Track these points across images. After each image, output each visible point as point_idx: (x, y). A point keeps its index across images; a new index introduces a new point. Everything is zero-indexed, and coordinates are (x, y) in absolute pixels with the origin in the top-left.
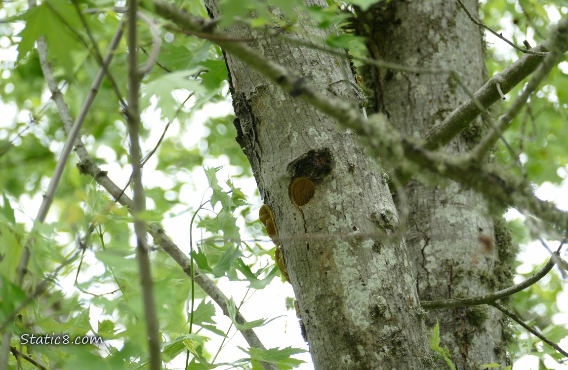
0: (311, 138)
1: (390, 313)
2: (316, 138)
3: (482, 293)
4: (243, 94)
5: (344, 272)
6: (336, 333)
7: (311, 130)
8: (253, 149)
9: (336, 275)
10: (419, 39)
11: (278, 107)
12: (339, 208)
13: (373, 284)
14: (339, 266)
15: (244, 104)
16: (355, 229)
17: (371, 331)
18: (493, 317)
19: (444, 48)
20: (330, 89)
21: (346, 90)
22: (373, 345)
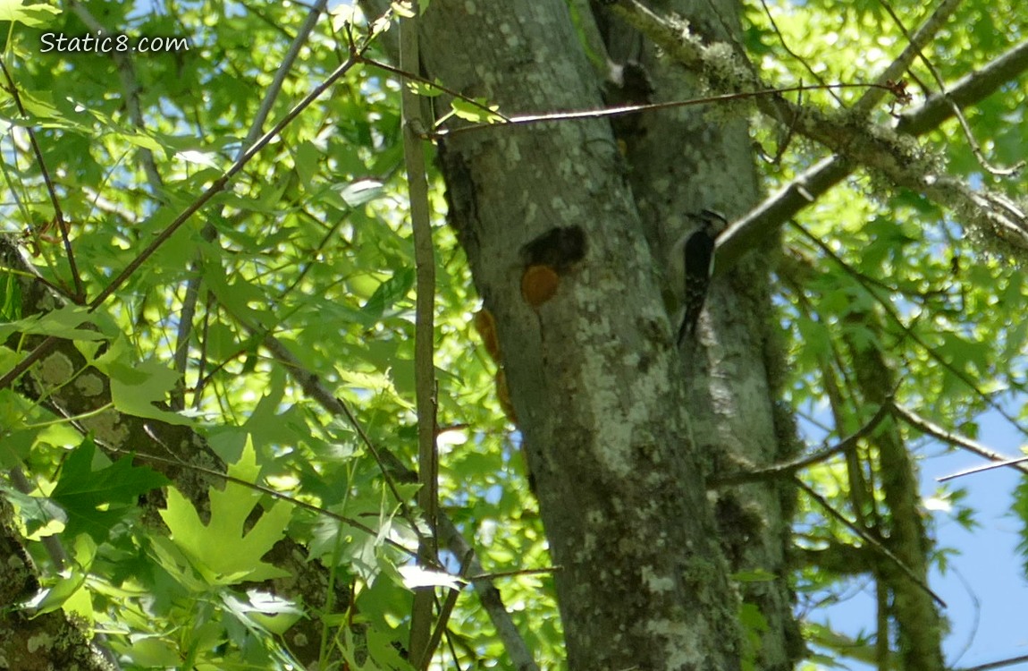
0: (556, 212)
1: (660, 455)
2: (562, 213)
3: (758, 494)
5: (596, 396)
6: (581, 481)
7: (557, 202)
8: (471, 229)
9: (585, 400)
10: (671, 156)
11: (509, 169)
12: (592, 308)
13: (638, 414)
14: (589, 388)
15: (461, 166)
16: (613, 337)
17: (633, 479)
19: (707, 169)
20: (584, 147)
21: (606, 152)
22: (635, 498)
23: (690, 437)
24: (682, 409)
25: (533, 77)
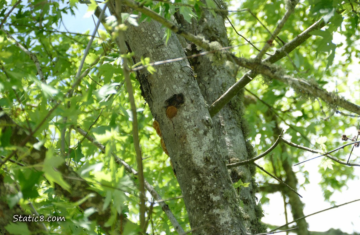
0: (174, 90)
1: (212, 160)
2: (176, 89)
3: (243, 169)
4: (144, 74)
5: (192, 144)
6: (189, 170)
7: (174, 86)
8: (149, 97)
9: (188, 145)
10: (208, 70)
11: (159, 78)
12: (188, 117)
13: (205, 148)
14: (189, 142)
15: (144, 78)
16: (195, 126)
17: (205, 168)
18: (248, 179)
19: (219, 73)
20: (181, 69)
21: (188, 70)
22: (206, 173)
23: (221, 153)
24: (218, 145)
25: (164, 49)
